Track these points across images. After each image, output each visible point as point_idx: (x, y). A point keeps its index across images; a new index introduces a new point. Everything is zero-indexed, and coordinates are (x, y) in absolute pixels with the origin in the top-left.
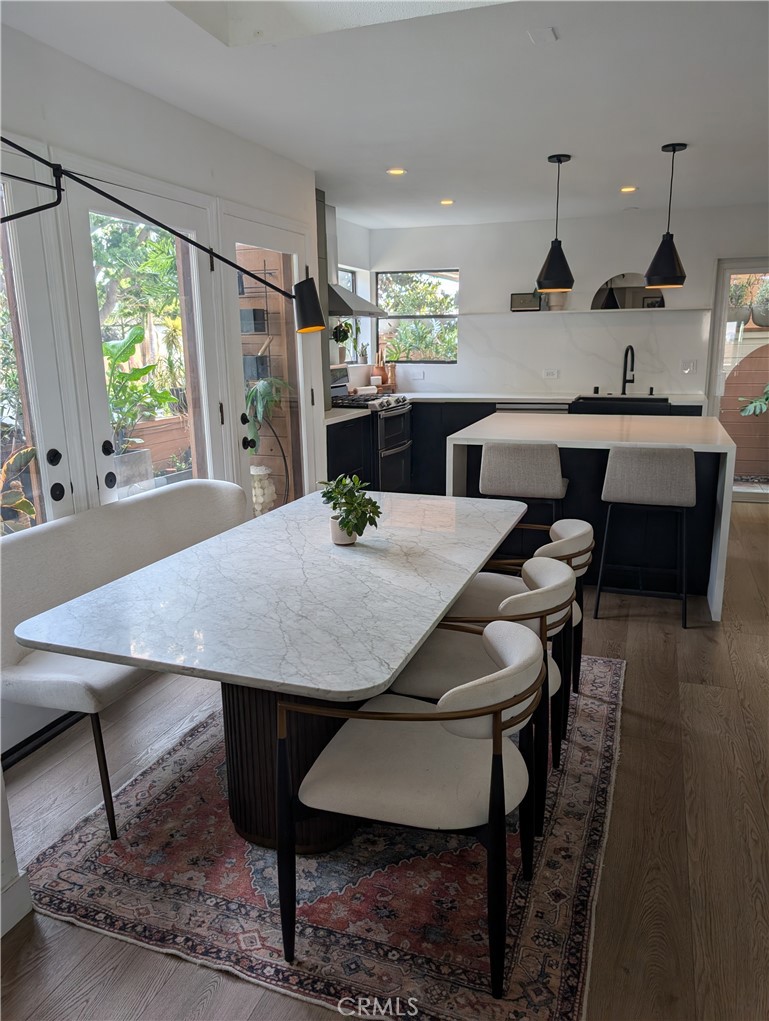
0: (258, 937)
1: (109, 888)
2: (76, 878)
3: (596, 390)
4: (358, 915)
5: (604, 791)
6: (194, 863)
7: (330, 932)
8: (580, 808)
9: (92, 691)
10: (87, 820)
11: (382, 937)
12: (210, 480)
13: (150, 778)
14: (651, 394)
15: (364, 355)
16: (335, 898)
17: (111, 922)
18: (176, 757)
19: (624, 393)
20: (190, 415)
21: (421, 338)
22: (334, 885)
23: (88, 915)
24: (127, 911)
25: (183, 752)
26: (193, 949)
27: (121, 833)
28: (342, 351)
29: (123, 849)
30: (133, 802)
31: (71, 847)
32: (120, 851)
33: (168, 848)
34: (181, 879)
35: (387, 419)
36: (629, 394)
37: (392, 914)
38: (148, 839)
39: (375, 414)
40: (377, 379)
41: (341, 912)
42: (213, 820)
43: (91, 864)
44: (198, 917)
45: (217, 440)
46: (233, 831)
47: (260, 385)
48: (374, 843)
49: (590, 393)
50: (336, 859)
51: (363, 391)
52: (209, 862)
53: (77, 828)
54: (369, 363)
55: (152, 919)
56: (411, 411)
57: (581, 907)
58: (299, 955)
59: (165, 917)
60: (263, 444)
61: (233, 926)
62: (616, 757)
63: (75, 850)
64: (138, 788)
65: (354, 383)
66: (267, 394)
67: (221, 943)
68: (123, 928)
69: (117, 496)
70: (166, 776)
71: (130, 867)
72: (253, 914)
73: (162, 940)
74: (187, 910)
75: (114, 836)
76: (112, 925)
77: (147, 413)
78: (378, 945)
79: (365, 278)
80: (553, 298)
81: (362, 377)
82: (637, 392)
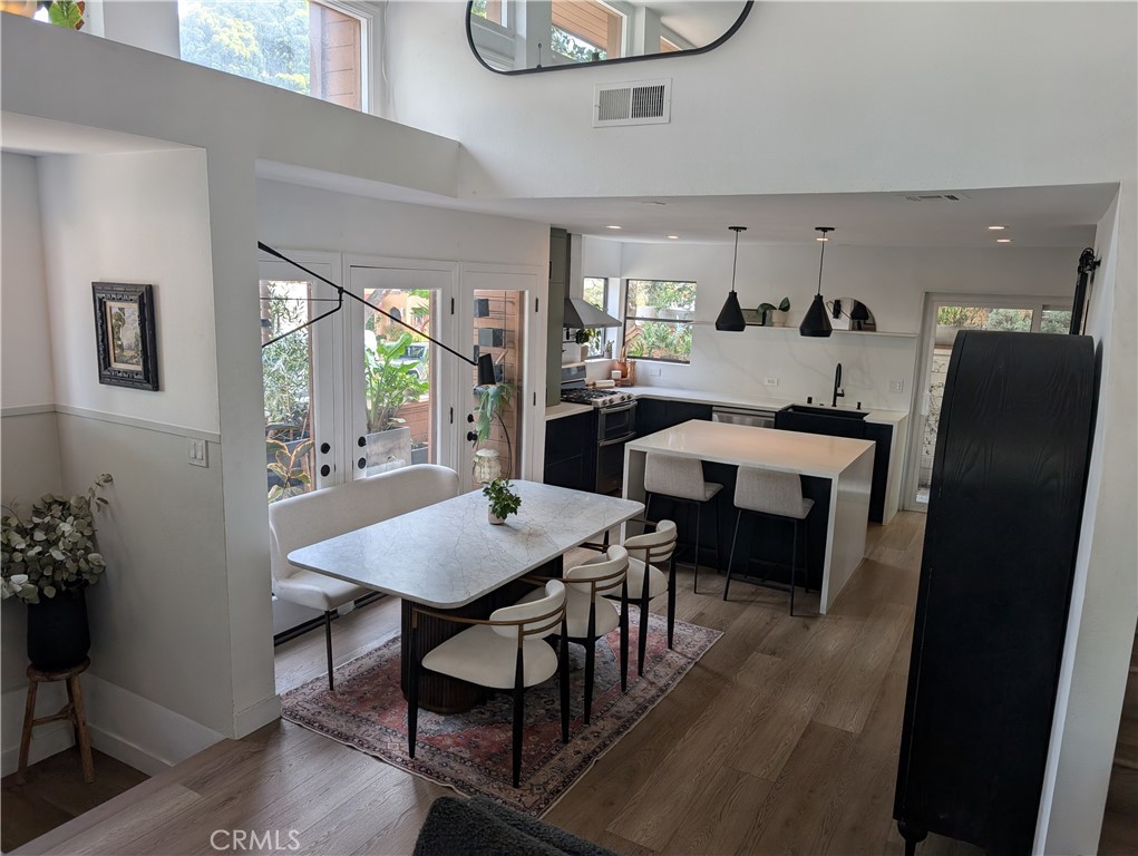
0: (398, 745)
1: (323, 713)
2: (306, 705)
3: (810, 400)
4: (458, 744)
5: (646, 707)
6: (374, 708)
7: (438, 749)
8: (622, 714)
9: (327, 598)
10: (318, 679)
11: (467, 755)
12: (438, 466)
13: (360, 662)
14: (859, 408)
15: (609, 351)
16: (448, 735)
17: (321, 728)
18: (380, 653)
19: (834, 405)
21: (663, 339)
22: (450, 730)
23: (310, 723)
24: (332, 725)
25: (385, 651)
26: (362, 745)
27: (336, 689)
28: (585, 350)
29: (334, 695)
30: (347, 674)
31: (306, 690)
32: (334, 696)
33: (362, 700)
34: (365, 715)
35: (608, 415)
36: (839, 407)
37: (477, 747)
38: (350, 693)
39: (597, 410)
40: (617, 373)
41: (449, 741)
42: (391, 689)
43: (316, 700)
44: (370, 733)
45: (447, 436)
46: (402, 696)
48: (483, 713)
49: (804, 403)
50: (457, 718)
51: (602, 383)
52: (383, 709)
53: (312, 682)
54: (614, 358)
55: (344, 730)
56: (637, 407)
57: (587, 759)
58: (417, 756)
59: (351, 730)
60: (495, 432)
61: (387, 739)
62: (669, 691)
63: (309, 694)
64: (352, 667)
65: (594, 376)
66: (495, 398)
67: (378, 745)
68: (328, 731)
70: (370, 662)
71: (337, 705)
72: (400, 735)
73: (347, 739)
74: (363, 729)
75: (332, 688)
76: (322, 729)
77: (411, 398)
78: (462, 758)
79: (615, 284)
80: (776, 315)
81: (602, 371)
82: (847, 405)
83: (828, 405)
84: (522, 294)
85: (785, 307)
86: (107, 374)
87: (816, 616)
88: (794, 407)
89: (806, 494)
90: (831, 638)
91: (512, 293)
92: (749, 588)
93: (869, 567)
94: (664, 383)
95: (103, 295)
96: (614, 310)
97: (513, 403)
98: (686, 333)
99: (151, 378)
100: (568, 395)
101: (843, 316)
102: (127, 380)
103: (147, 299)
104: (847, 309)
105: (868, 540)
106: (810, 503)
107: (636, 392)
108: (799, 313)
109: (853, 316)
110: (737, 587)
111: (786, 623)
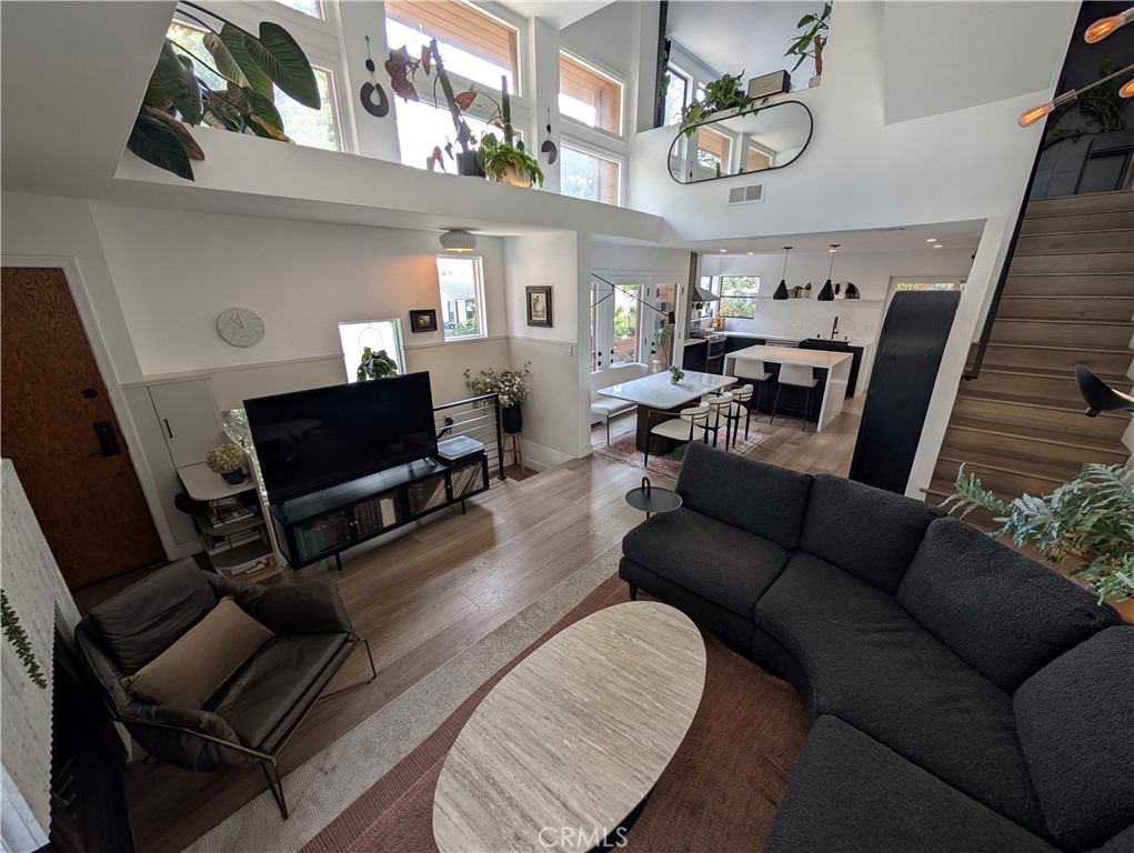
1: (608, 452)
2: (601, 450)
3: (818, 336)
7: (657, 466)
9: (608, 410)
10: (605, 442)
12: (639, 363)
13: (616, 438)
14: (845, 340)
15: (711, 314)
16: (657, 461)
18: (623, 436)
19: (832, 338)
20: (635, 338)
21: (740, 307)
23: (604, 455)
24: (612, 456)
25: (625, 435)
26: (626, 462)
28: (700, 313)
30: (614, 441)
31: (600, 445)
32: (610, 448)
33: (621, 450)
34: (623, 454)
35: (712, 344)
36: (834, 339)
37: (670, 466)
38: (616, 447)
39: (707, 342)
40: (715, 325)
41: (658, 463)
43: (604, 449)
44: (627, 459)
45: (643, 351)
47: (661, 331)
48: (677, 449)
49: (815, 337)
50: (659, 457)
51: (708, 330)
53: (603, 443)
54: (714, 317)
55: (618, 458)
56: (726, 341)
58: (647, 467)
59: (620, 458)
60: (660, 351)
63: (602, 446)
65: (704, 327)
66: (663, 335)
67: (633, 463)
68: (611, 458)
69: (614, 366)
70: (620, 439)
71: (612, 451)
72: (639, 461)
74: (625, 458)
75: (609, 445)
76: (609, 457)
78: (665, 468)
79: (716, 280)
80: (803, 292)
81: (708, 323)
82: (839, 338)
83: (829, 339)
84: (676, 286)
85: (808, 288)
86: (531, 322)
87: (816, 432)
88: (810, 340)
89: (815, 377)
90: (822, 440)
91: (671, 285)
92: (782, 420)
93: (844, 415)
94: (739, 329)
95: (530, 291)
96: (715, 291)
97: (669, 338)
98: (753, 303)
99: (549, 323)
100: (693, 335)
101: (840, 292)
102: (540, 324)
103: (548, 292)
104: (843, 289)
105: (845, 404)
106: (816, 381)
107: (726, 333)
108: (817, 290)
109: (847, 292)
110: (777, 420)
111: (800, 434)
